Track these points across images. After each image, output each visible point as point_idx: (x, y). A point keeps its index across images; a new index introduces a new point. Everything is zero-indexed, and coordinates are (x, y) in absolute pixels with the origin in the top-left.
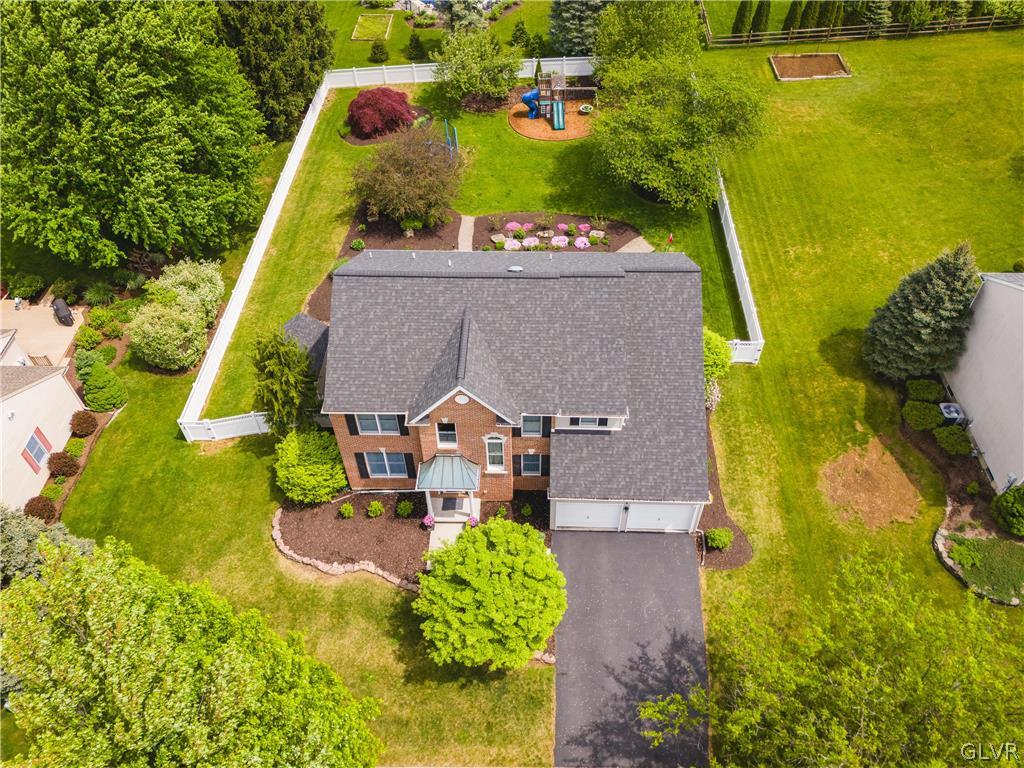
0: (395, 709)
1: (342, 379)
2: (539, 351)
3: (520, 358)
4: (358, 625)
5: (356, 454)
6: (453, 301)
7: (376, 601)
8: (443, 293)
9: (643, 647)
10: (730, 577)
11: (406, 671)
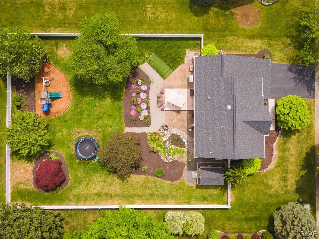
0: (305, 134)
2: (251, 101)
3: (253, 106)
4: (288, 145)
6: (241, 125)
7: (282, 142)
8: (239, 128)
9: (291, 78)
10: (274, 56)
11: (298, 133)
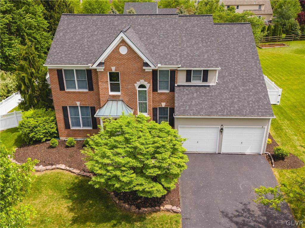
1: (58, 52)
2: (168, 40)
3: (158, 43)
5: (63, 107)
6: (122, 23)
8: (117, 20)
